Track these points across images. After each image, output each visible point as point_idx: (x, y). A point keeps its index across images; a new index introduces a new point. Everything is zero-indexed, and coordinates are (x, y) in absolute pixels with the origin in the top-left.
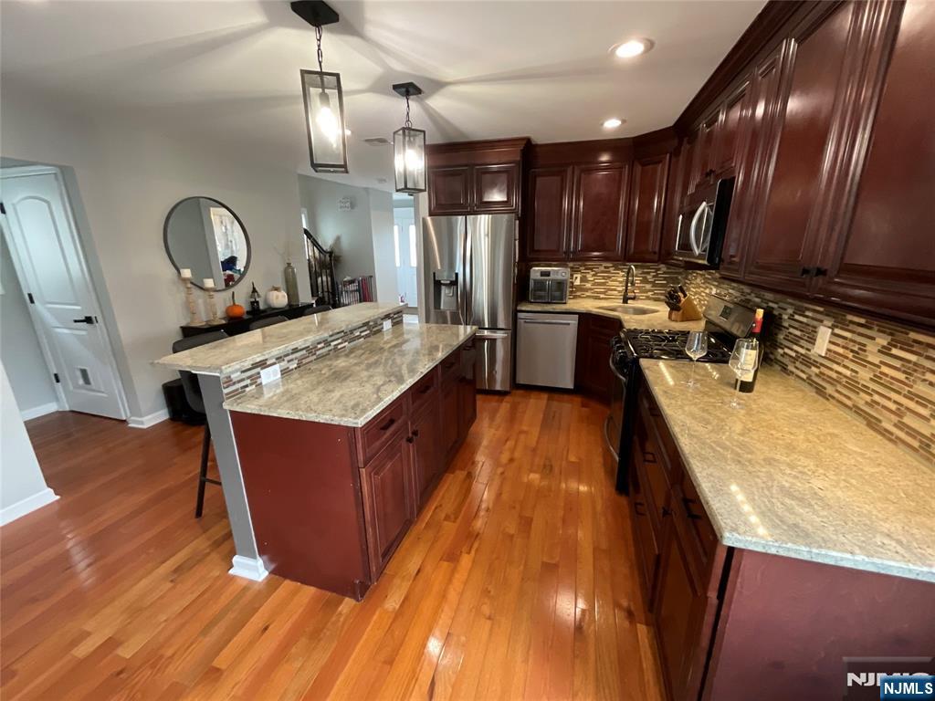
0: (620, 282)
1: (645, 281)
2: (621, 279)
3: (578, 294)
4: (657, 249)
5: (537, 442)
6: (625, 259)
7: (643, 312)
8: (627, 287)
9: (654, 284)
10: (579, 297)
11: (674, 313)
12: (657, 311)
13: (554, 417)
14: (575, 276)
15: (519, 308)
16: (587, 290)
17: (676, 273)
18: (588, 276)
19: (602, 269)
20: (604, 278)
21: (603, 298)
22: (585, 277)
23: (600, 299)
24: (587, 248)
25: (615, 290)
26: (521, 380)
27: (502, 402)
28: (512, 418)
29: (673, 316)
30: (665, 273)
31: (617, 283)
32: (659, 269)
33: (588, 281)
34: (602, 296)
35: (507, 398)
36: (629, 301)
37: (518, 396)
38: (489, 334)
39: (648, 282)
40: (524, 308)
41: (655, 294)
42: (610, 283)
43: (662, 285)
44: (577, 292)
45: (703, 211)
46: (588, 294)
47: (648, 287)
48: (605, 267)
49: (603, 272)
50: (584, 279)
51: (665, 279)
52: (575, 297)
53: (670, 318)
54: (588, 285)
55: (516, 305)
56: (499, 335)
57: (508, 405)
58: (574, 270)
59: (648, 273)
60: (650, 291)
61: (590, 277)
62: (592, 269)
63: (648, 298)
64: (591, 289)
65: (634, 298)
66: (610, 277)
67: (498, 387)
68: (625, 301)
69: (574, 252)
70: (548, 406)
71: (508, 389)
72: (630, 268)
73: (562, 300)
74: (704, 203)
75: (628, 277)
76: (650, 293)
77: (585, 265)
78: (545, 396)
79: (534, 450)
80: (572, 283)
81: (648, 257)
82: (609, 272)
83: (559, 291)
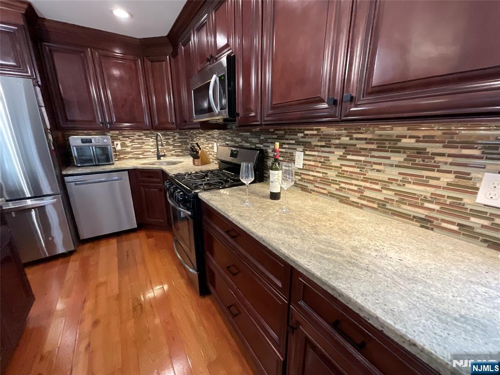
0: (152, 146)
1: (168, 144)
2: (152, 144)
3: (122, 156)
4: (174, 121)
5: (120, 288)
6: (152, 128)
7: (174, 163)
8: (158, 149)
9: (175, 146)
10: (123, 158)
11: (196, 160)
12: (181, 162)
13: (128, 256)
14: (115, 143)
15: (64, 173)
16: (129, 153)
17: (185, 138)
18: (126, 142)
19: (136, 137)
20: (139, 143)
21: (142, 158)
22: (124, 143)
23: (140, 158)
24: (120, 120)
25: (150, 151)
26: (85, 234)
27: (69, 262)
28: (85, 274)
29: (196, 163)
30: (179, 138)
31: (150, 147)
32: (175, 136)
33: (127, 147)
34: (141, 156)
35: (73, 257)
36: (162, 158)
37: (86, 250)
38: (34, 202)
39: (170, 145)
40: (70, 172)
41: (176, 152)
42: (145, 147)
43: (179, 146)
44: (120, 155)
45: (215, 81)
46: (131, 156)
47: (171, 148)
48: (139, 136)
49: (137, 139)
50: (123, 145)
51: (180, 142)
52: (120, 159)
53: (194, 163)
54: (129, 149)
55: (61, 171)
56: (47, 202)
57: (78, 263)
58: (114, 139)
59: (169, 139)
60: (173, 150)
61: (128, 143)
62: (128, 137)
63: (172, 155)
64: (131, 152)
65: (164, 156)
66: (143, 143)
67: (61, 250)
68: (159, 157)
69: (111, 123)
70: (119, 248)
71: (72, 248)
72: (157, 135)
73: (109, 161)
74: (215, 76)
75: (157, 142)
76: (173, 152)
77: (122, 135)
78: (114, 241)
79: (119, 297)
80: (114, 148)
81: (168, 126)
82: (142, 139)
83: (105, 156)
